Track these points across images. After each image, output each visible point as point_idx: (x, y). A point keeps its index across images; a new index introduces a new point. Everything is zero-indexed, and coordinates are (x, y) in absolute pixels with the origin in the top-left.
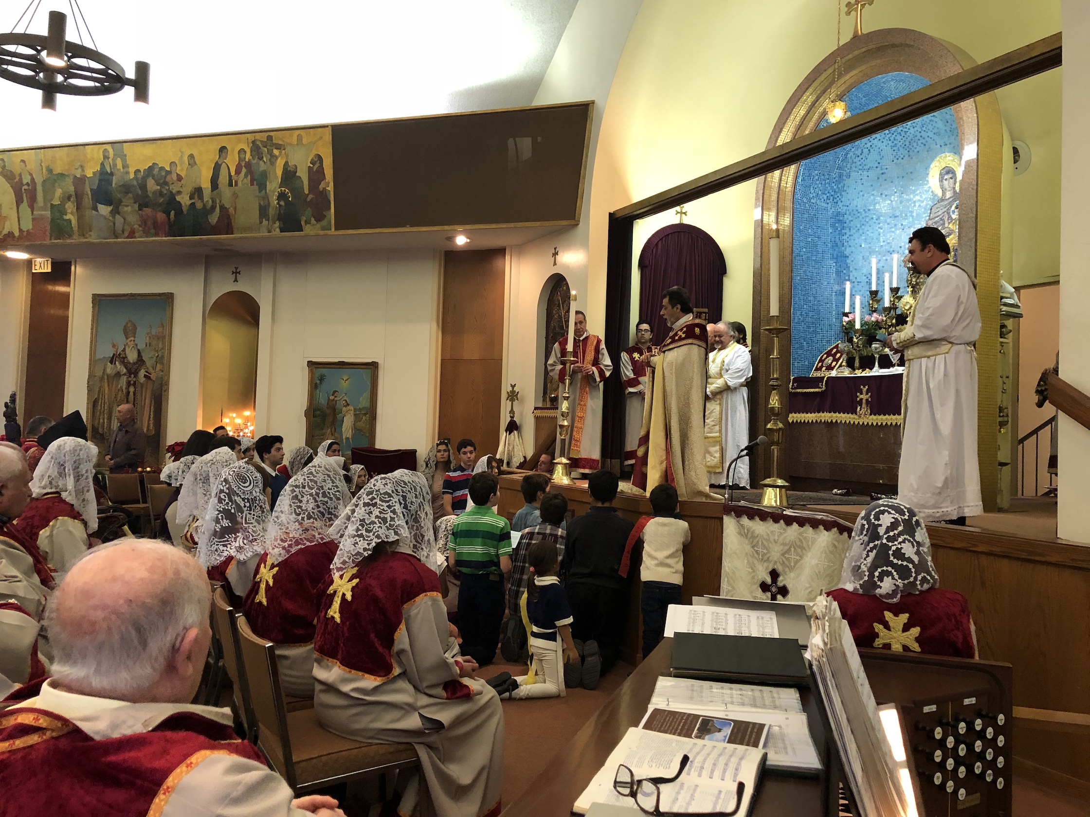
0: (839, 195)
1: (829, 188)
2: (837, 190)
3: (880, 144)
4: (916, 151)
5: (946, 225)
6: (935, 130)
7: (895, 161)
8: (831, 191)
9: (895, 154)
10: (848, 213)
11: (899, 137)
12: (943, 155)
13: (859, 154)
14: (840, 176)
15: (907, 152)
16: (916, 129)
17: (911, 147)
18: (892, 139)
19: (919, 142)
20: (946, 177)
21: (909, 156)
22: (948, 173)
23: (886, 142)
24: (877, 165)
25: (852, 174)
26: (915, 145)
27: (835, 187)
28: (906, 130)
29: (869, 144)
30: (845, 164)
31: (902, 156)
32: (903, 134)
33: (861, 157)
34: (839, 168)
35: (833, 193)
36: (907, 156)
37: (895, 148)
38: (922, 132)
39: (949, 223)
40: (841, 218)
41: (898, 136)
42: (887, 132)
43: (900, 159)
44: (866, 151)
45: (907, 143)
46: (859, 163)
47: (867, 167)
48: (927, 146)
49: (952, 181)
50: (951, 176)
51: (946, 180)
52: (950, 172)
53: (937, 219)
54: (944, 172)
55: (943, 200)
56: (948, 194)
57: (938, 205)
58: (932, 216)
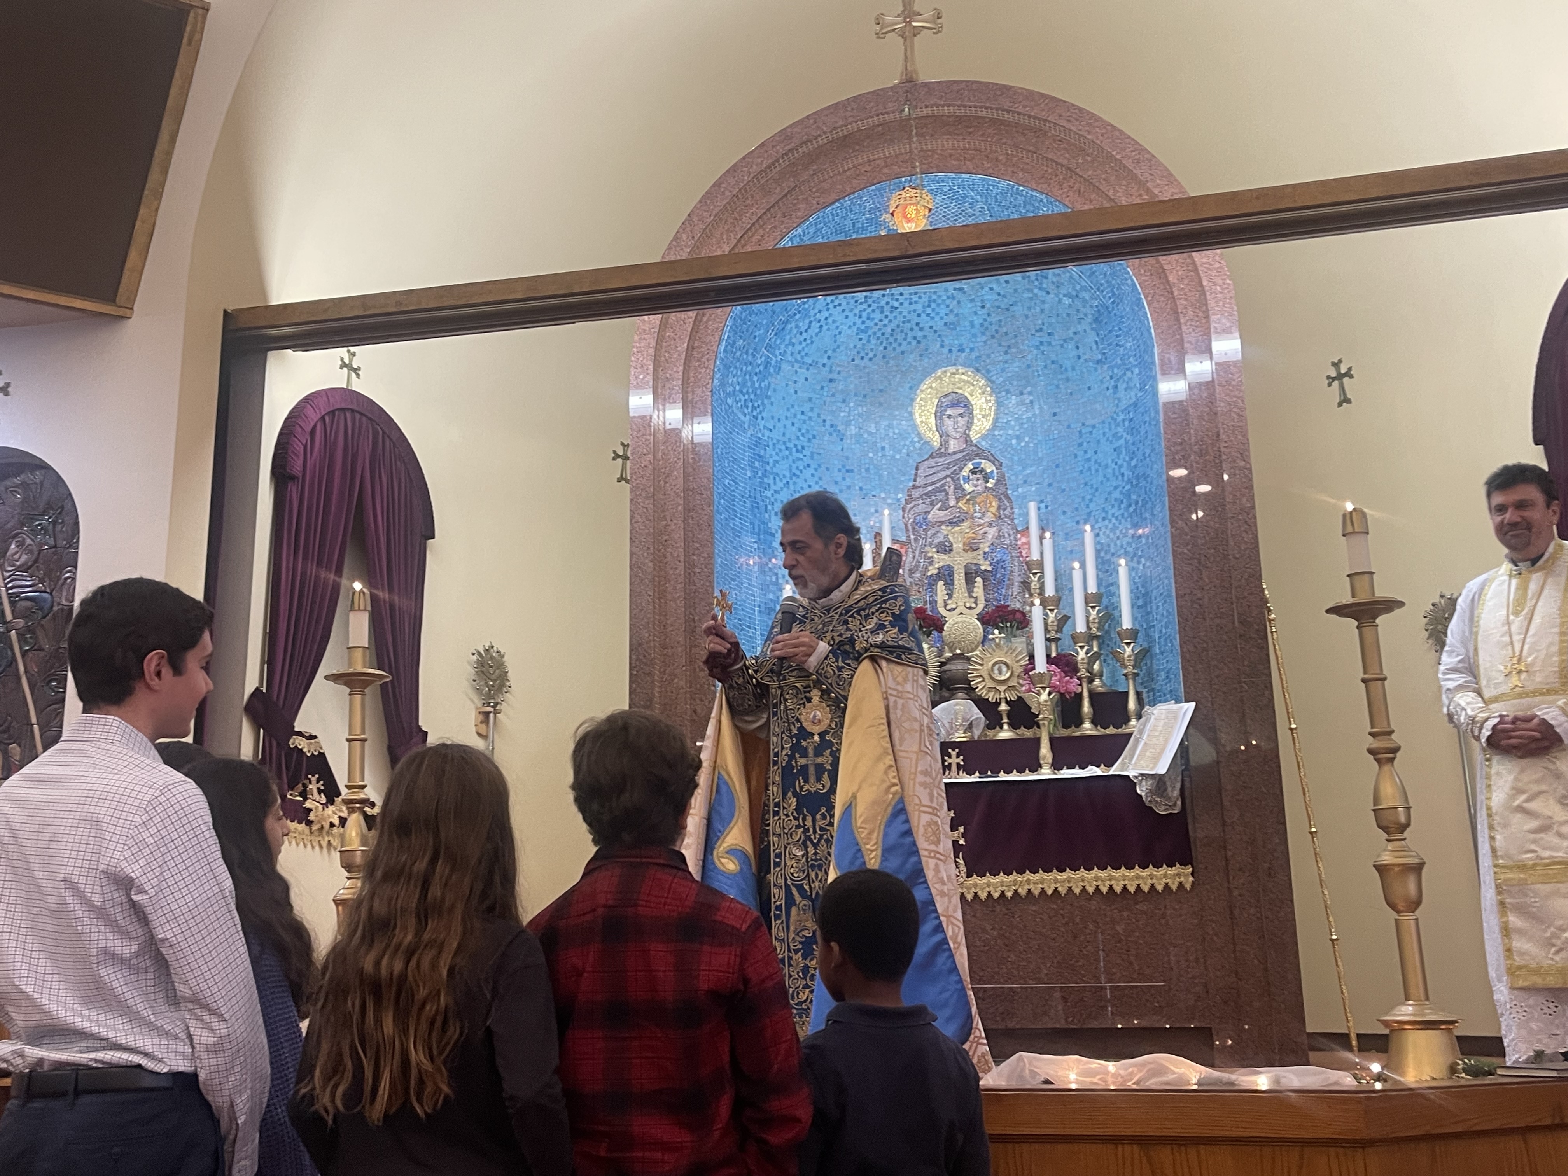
0: (760, 402)
1: (749, 384)
2: (759, 392)
3: (840, 318)
4: (899, 349)
5: (952, 503)
6: (951, 318)
7: (857, 361)
8: (750, 391)
10: (771, 444)
11: (877, 316)
12: (952, 369)
13: (803, 329)
14: (767, 364)
15: (881, 348)
16: (913, 307)
17: (891, 339)
18: (864, 314)
19: (910, 334)
20: (949, 412)
21: (884, 357)
22: (955, 405)
23: (852, 319)
24: (825, 361)
25: (785, 367)
26: (900, 337)
27: (757, 385)
28: (896, 304)
29: (827, 314)
30: (778, 342)
31: (871, 355)
32: (887, 309)
33: (805, 336)
34: (769, 347)
35: (752, 396)
36: (880, 356)
37: (862, 336)
38: (923, 316)
39: (958, 500)
40: (762, 453)
41: (878, 311)
42: (861, 296)
43: (866, 360)
44: (815, 323)
45: (888, 330)
46: (798, 347)
47: (808, 360)
48: (922, 346)
49: (962, 421)
50: (961, 411)
51: (949, 416)
52: (961, 403)
53: (930, 488)
54: (946, 401)
55: (941, 455)
56: (953, 445)
57: (932, 462)
58: (920, 481)
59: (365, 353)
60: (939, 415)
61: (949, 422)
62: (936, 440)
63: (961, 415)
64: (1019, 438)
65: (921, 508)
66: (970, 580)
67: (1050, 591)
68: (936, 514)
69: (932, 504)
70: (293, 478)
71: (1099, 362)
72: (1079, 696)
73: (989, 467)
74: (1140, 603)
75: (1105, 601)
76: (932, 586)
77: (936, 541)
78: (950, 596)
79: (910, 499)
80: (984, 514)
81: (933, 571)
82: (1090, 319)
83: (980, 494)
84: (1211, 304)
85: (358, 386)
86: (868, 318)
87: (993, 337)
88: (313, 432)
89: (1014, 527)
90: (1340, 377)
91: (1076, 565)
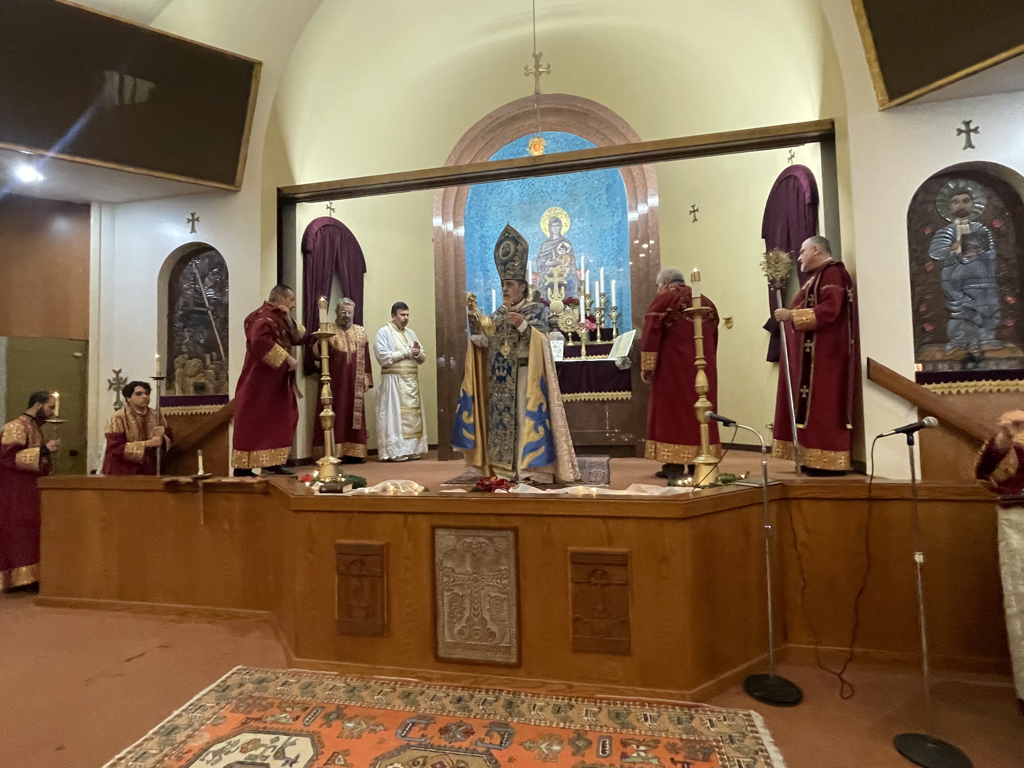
1: (479, 214)
2: (483, 217)
3: (513, 188)
4: (535, 200)
5: (554, 258)
6: (554, 188)
7: (520, 205)
8: (480, 216)
9: (521, 198)
11: (527, 187)
12: (555, 208)
14: (486, 206)
15: (529, 200)
16: (540, 184)
17: (532, 196)
18: (522, 187)
19: (539, 194)
20: (553, 224)
21: (529, 203)
22: (555, 221)
23: (517, 188)
24: (508, 204)
25: (492, 207)
26: (535, 195)
27: (482, 214)
28: (534, 183)
29: (508, 186)
30: (490, 197)
31: (525, 202)
32: (531, 185)
33: (500, 195)
34: (487, 200)
35: (480, 219)
37: (521, 195)
38: (544, 188)
39: (556, 257)
42: (521, 180)
43: (523, 204)
44: (504, 191)
45: (531, 193)
46: (498, 200)
47: (501, 204)
48: (544, 199)
49: (558, 228)
50: (558, 224)
51: (554, 226)
52: (557, 220)
53: (546, 253)
54: (552, 220)
55: (550, 241)
56: (555, 237)
57: (547, 243)
58: (543, 251)
59: (336, 203)
60: (550, 225)
61: (553, 228)
62: (548, 235)
63: (558, 226)
64: (578, 234)
65: (543, 261)
66: (560, 286)
67: (587, 292)
68: (548, 263)
69: (547, 259)
70: (309, 252)
71: (607, 206)
72: (596, 330)
73: (567, 245)
74: (619, 296)
75: (607, 295)
76: (546, 289)
77: (548, 273)
78: (553, 293)
79: (539, 257)
80: (565, 263)
81: (546, 284)
82: (604, 189)
83: (564, 255)
84: (648, 184)
85: (334, 216)
86: (524, 188)
87: (570, 196)
88: (316, 234)
89: (576, 268)
90: (694, 211)
91: (597, 283)
